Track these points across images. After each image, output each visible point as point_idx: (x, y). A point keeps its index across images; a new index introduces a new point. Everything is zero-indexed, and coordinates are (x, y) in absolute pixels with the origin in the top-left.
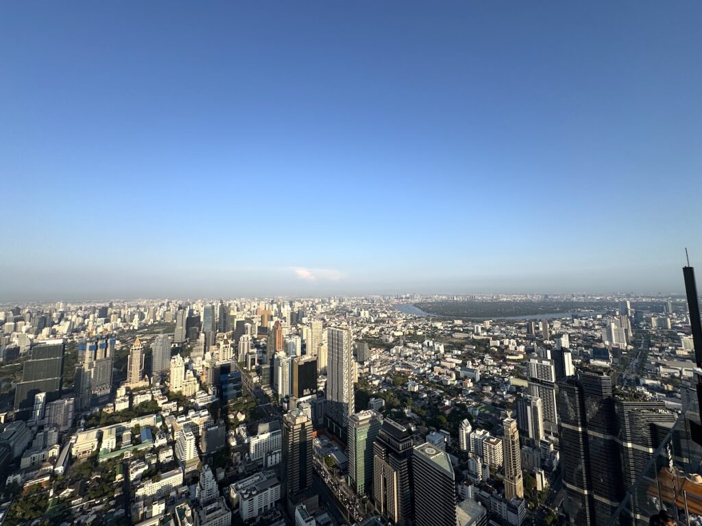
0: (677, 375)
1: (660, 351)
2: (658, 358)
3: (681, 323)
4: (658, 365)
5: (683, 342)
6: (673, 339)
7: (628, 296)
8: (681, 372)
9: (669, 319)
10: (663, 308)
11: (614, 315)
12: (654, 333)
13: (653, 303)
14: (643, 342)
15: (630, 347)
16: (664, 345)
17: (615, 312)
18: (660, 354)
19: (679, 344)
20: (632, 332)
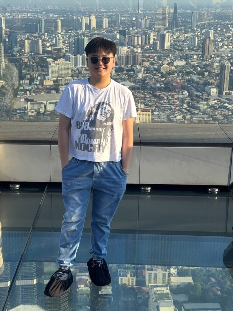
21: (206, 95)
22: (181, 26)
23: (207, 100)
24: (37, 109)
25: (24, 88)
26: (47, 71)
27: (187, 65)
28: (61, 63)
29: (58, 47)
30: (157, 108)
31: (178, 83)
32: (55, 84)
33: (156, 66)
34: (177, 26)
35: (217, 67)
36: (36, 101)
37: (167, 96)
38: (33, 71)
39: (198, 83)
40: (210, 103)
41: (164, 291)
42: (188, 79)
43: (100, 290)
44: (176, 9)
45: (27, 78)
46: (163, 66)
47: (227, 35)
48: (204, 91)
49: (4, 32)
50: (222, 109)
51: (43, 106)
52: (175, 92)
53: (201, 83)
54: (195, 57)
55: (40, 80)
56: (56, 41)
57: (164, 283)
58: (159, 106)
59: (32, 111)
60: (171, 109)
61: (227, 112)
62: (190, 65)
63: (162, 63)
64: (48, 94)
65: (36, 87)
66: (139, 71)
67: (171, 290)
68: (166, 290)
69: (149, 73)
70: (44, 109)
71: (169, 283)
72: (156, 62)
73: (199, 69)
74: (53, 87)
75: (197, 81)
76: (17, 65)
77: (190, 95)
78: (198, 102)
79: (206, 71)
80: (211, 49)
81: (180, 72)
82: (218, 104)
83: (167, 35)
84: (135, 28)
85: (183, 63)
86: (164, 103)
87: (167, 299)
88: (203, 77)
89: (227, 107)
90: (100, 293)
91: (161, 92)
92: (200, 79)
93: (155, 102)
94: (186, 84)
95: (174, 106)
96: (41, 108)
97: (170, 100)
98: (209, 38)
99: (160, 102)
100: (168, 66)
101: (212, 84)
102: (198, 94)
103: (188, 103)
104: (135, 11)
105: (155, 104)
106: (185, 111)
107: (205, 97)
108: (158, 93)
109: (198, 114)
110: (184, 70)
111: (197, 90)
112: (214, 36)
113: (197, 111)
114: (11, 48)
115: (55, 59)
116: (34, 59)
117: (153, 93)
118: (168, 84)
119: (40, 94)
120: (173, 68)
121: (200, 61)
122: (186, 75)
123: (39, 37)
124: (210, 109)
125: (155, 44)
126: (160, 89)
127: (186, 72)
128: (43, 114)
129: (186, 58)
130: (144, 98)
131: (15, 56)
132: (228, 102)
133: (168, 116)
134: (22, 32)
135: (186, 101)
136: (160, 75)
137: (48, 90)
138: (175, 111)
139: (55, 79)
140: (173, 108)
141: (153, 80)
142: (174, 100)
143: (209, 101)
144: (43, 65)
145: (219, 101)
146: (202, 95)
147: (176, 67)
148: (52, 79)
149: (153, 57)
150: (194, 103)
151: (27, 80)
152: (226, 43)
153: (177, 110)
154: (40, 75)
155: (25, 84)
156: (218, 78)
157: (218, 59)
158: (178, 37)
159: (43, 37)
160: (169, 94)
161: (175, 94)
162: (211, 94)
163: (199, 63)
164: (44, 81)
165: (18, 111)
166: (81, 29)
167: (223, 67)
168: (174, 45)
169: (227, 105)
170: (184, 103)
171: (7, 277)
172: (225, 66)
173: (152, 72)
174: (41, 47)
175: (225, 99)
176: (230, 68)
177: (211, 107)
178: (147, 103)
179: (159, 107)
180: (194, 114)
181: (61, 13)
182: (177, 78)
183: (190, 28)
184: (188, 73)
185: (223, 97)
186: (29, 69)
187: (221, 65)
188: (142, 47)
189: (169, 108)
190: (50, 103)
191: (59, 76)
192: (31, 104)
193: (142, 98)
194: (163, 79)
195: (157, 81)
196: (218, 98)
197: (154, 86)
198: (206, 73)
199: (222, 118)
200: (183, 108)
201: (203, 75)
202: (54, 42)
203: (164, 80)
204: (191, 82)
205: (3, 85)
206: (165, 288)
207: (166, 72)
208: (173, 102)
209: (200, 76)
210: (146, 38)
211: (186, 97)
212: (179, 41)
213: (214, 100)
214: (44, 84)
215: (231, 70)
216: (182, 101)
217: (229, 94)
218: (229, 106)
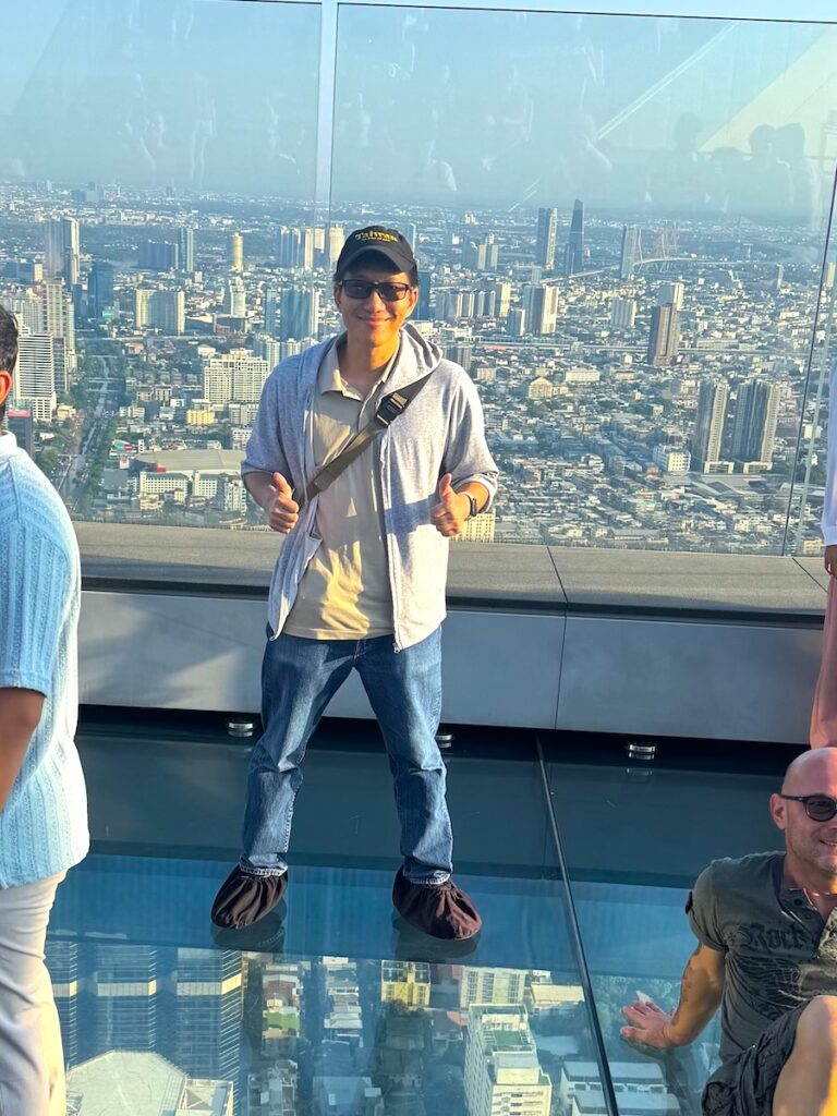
0: (180, 497)
1: (147, 419)
2: (140, 442)
3: (211, 309)
4: (136, 468)
5: (207, 379)
6: (185, 369)
7: (79, 198)
8: (190, 486)
9: (181, 295)
10: (171, 249)
11: (27, 282)
12: (139, 349)
13: (146, 231)
14: (104, 390)
15: (67, 412)
16: (163, 394)
17: (29, 268)
18: (147, 430)
19: (197, 388)
20: (78, 350)
21: (656, 470)
22: (590, 267)
23: (656, 485)
24: (166, 492)
25: (129, 429)
26: (199, 383)
27: (602, 383)
28: (241, 361)
29: (232, 315)
30: (512, 504)
31: (574, 433)
32: (219, 423)
33: (515, 382)
34: (578, 267)
35: (690, 392)
36: (164, 470)
37: (542, 470)
38: (156, 382)
39: (633, 436)
40: (665, 495)
41: (511, 1024)
42: (606, 422)
43: (329, 1017)
44: (577, 216)
45: (140, 401)
46: (535, 382)
47: (722, 299)
48: (650, 458)
49: (75, 265)
50: (697, 514)
51: (183, 484)
52: (566, 459)
53: (642, 436)
54: (629, 359)
55: (177, 409)
56: (227, 294)
57: (512, 1001)
58: (518, 498)
59: (151, 496)
60: (554, 508)
61: (713, 522)
62: (613, 382)
63: (533, 373)
64: (198, 450)
65: (164, 428)
67: (532, 1023)
68: (518, 1023)
69: (494, 402)
70: (185, 493)
71: (527, 1001)
72: (515, 370)
73: (638, 396)
74: (215, 430)
75: (629, 430)
76: (112, 361)
77: (608, 471)
78: (631, 492)
79: (659, 401)
80: (674, 339)
81: (582, 402)
82: (689, 499)
83: (549, 291)
84: (457, 267)
85: (593, 375)
86: (534, 489)
87: (519, 1047)
88: (648, 419)
89: (715, 509)
90: (327, 1024)
91: (526, 458)
92: (638, 423)
93: (508, 486)
94: (598, 436)
95: (562, 501)
96: (177, 490)
97: (550, 481)
98: (671, 305)
99: (522, 485)
100: (549, 383)
101: (671, 440)
102: (631, 466)
103: (603, 491)
104: (462, 219)
105: (508, 492)
106: (593, 516)
107: (650, 476)
108: (517, 461)
109: (629, 524)
110: (593, 396)
111: (628, 454)
112: (686, 302)
113: (626, 517)
114: (96, 311)
115: (223, 349)
116: (161, 345)
117: (502, 459)
118: (548, 437)
119: (175, 449)
120: (564, 390)
121: (642, 372)
122: (599, 413)
123: (179, 283)
124: (664, 513)
125: (513, 318)
126: (522, 450)
127: (600, 403)
128: (184, 508)
129: (602, 361)
131: (105, 334)
132: (718, 493)
133: (543, 529)
134: (129, 264)
135: (596, 486)
136: (523, 408)
137: (201, 439)
138: (563, 514)
139: (220, 407)
140: (559, 504)
141: (505, 422)
142: (563, 483)
143: (663, 489)
144: (187, 366)
145: (692, 489)
146: (645, 470)
147: (572, 388)
148: (212, 408)
149: (506, 356)
150: (618, 492)
151: (139, 406)
152: (720, 324)
153: (570, 511)
154: (176, 395)
155: (132, 418)
156: (690, 423)
157: (694, 367)
158: (581, 299)
159: (188, 282)
160: (550, 463)
161: (565, 464)
162: (670, 470)
163: (640, 377)
164: (189, 412)
165: (110, 497)
166: (302, 264)
167: (706, 394)
168: (570, 322)
169: (713, 501)
170: (590, 492)
171: (68, 970)
172: (714, 390)
173: (503, 397)
174: (182, 311)
175: (709, 485)
176: (729, 395)
177: (668, 506)
179: (517, 502)
180: (618, 525)
181: (244, 213)
182: (574, 420)
183: (618, 274)
184: (606, 407)
185: (703, 480)
186: (146, 375)
187: (702, 387)
188: (476, 325)
189: (547, 505)
190: (204, 477)
191: (233, 400)
192: (149, 477)
194: (532, 421)
195: (517, 426)
196: (688, 481)
197: (506, 439)
198: (658, 409)
199: (697, 539)
200: (585, 507)
201: (648, 412)
202: (221, 299)
203: (535, 425)
204: (614, 433)
205: (68, 419)
206: (517, 1016)
207: (542, 399)
208: (560, 487)
209: (640, 417)
210: (487, 297)
211: (598, 476)
212: (583, 311)
213: (678, 487)
214: (189, 421)
215: (731, 403)
216: (586, 486)
217: (722, 470)
218: (720, 506)
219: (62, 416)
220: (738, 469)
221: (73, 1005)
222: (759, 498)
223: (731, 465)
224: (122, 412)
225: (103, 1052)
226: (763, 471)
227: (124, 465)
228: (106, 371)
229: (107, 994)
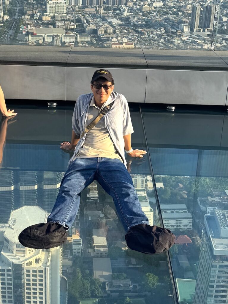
0: (41, 42)
1: (31, 19)
2: (29, 26)
4: (28, 34)
5: (48, 7)
6: (41, 4)
8: (44, 39)
14: (17, 11)
15: (7, 17)
16: (35, 12)
18: (30, 22)
19: (45, 10)
21: (180, 31)
23: (180, 36)
24: (37, 41)
25: (25, 22)
26: (46, 8)
27: (164, 6)
28: (58, 1)
30: (139, 42)
31: (156, 21)
32: (52, 20)
33: (139, 6)
35: (189, 8)
36: (36, 34)
37: (147, 32)
38: (33, 8)
39: (173, 22)
40: (183, 39)
41: (142, 194)
42: (165, 18)
43: (88, 194)
45: (28, 14)
46: (144, 6)
48: (178, 28)
50: (192, 44)
51: (42, 38)
52: (154, 29)
53: (176, 21)
55: (39, 16)
57: (142, 188)
58: (140, 40)
59: (32, 42)
60: (151, 43)
61: (197, 46)
62: (167, 6)
63: (144, 3)
64: (46, 28)
65: (36, 22)
66: (124, 11)
67: (147, 194)
68: (144, 194)
69: (133, 12)
70: (42, 41)
71: (146, 187)
72: (139, 3)
73: (175, 10)
74: (51, 22)
75: (172, 20)
76: (20, 2)
77: (166, 32)
78: (173, 38)
79: (180, 11)
81: (158, 12)
82: (190, 40)
85: (161, 4)
86: (145, 38)
87: (144, 201)
88: (178, 17)
89: (197, 42)
90: (88, 196)
91: (142, 29)
92: (175, 18)
93: (137, 37)
94: (163, 22)
95: (153, 41)
96: (40, 40)
97: (150, 35)
99: (141, 37)
100: (148, 7)
101: (184, 22)
102: (173, 30)
103: (165, 38)
105: (137, 39)
106: (162, 45)
107: (178, 33)
108: (140, 30)
109: (173, 47)
110: (161, 10)
111: (172, 27)
113: (172, 45)
117: (136, 29)
118: (149, 22)
119: (39, 28)
120: (153, 8)
122: (163, 15)
124: (183, 44)
126: (141, 26)
127: (164, 12)
128: (42, 45)
130: (128, 33)
132: (198, 38)
135: (163, 36)
136: (141, 14)
137: (47, 25)
138: (154, 45)
139: (52, 15)
140: (152, 42)
141: (136, 18)
142: (153, 36)
143: (182, 37)
145: (191, 37)
146: (177, 31)
147: (155, 8)
148: (50, 16)
150: (169, 38)
151: (28, 15)
153: (156, 44)
154: (39, 12)
155: (26, 19)
156: (190, 17)
157: (190, 1)
160: (149, 30)
161: (154, 30)
162: (184, 31)
163: (175, 4)
164: (43, 17)
165: (20, 42)
167: (194, 9)
169: (197, 40)
170: (161, 38)
171: (11, 182)
172: (197, 8)
173: (135, 11)
175: (195, 35)
176: (201, 9)
177: (184, 42)
178: (130, 37)
180: (170, 47)
182: (156, 17)
184: (165, 13)
185: (194, 34)
186: (30, 6)
187: (193, 7)
189: (149, 42)
190: (48, 36)
191: (56, 13)
192: (31, 36)
193: (126, 33)
194: (144, 18)
195: (140, 19)
196: (190, 34)
197: (136, 23)
198: (180, 13)
200: (160, 43)
201: (177, 14)
203: (145, 19)
204: (168, 21)
205: (7, 19)
206: (144, 192)
207: (147, 11)
208: (152, 37)
209: (175, 16)
211: (163, 33)
213: (187, 36)
214: (43, 19)
215: (201, 11)
216: (160, 36)
217: (199, 31)
218: (199, 42)
219: (5, 19)
220: (204, 31)
221: (13, 193)
222: (210, 39)
223: (202, 29)
224: (23, 17)
225: (22, 206)
226: (211, 31)
227: (24, 33)
228: (18, 5)
229: (23, 189)
